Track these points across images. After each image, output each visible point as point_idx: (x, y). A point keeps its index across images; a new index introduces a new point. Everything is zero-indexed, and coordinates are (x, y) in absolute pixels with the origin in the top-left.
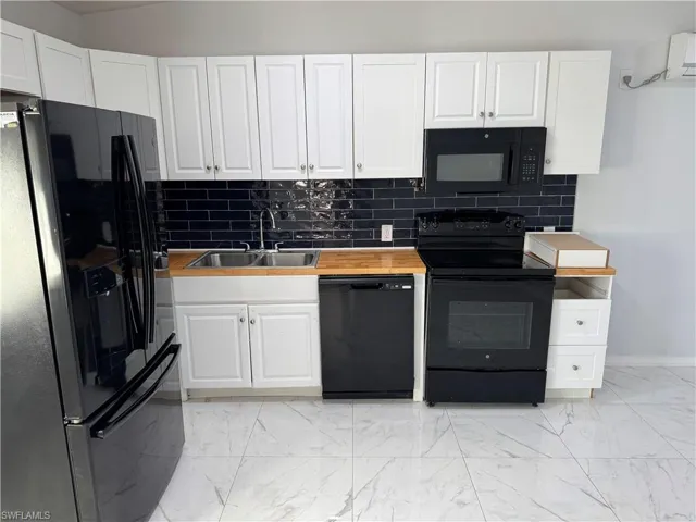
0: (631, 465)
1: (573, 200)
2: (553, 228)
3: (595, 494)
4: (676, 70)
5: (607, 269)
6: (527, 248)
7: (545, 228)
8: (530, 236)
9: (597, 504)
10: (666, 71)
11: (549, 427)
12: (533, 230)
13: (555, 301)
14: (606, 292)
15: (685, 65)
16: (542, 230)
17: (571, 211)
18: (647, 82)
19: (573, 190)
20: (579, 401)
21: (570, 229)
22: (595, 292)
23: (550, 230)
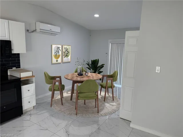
0: (48, 119)
1: (19, 60)
2: (15, 68)
3: (43, 129)
4: (38, 30)
5: (33, 76)
6: (9, 74)
7: (13, 68)
8: (9, 70)
9: (44, 130)
10: (36, 30)
11: (26, 120)
12: (9, 69)
13: (22, 87)
14: (33, 82)
15: (40, 29)
16: (12, 69)
17: (19, 63)
18: (32, 32)
19: (19, 57)
20: (31, 110)
21: (20, 68)
22: (30, 82)
23: (14, 68)
